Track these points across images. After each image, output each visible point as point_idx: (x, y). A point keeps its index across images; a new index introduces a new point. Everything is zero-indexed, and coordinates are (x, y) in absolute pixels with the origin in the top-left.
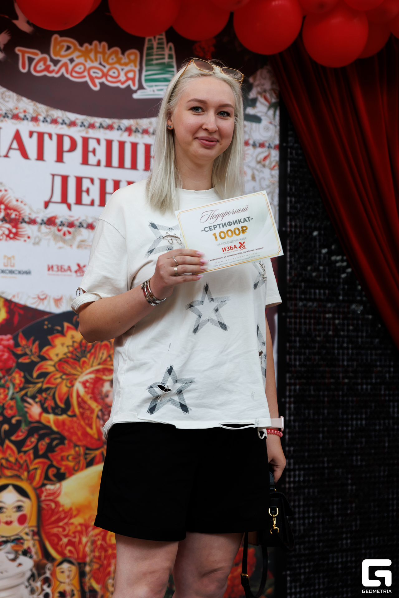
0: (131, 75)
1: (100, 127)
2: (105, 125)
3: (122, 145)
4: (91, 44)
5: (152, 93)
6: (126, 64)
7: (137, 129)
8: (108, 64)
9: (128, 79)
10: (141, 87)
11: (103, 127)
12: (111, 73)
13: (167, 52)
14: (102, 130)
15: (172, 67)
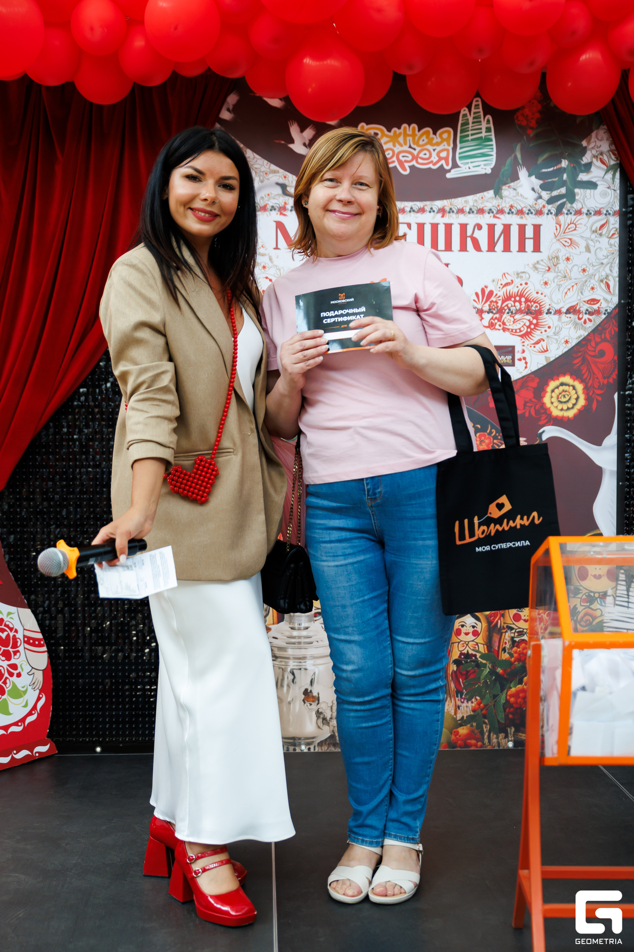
0: (443, 154)
1: (410, 212)
2: (416, 208)
3: (435, 227)
4: (399, 128)
5: (468, 170)
6: (438, 144)
7: (451, 209)
8: (419, 146)
9: (440, 159)
10: (455, 165)
11: (414, 211)
12: (421, 155)
13: (484, 125)
14: (412, 213)
15: (491, 140)
